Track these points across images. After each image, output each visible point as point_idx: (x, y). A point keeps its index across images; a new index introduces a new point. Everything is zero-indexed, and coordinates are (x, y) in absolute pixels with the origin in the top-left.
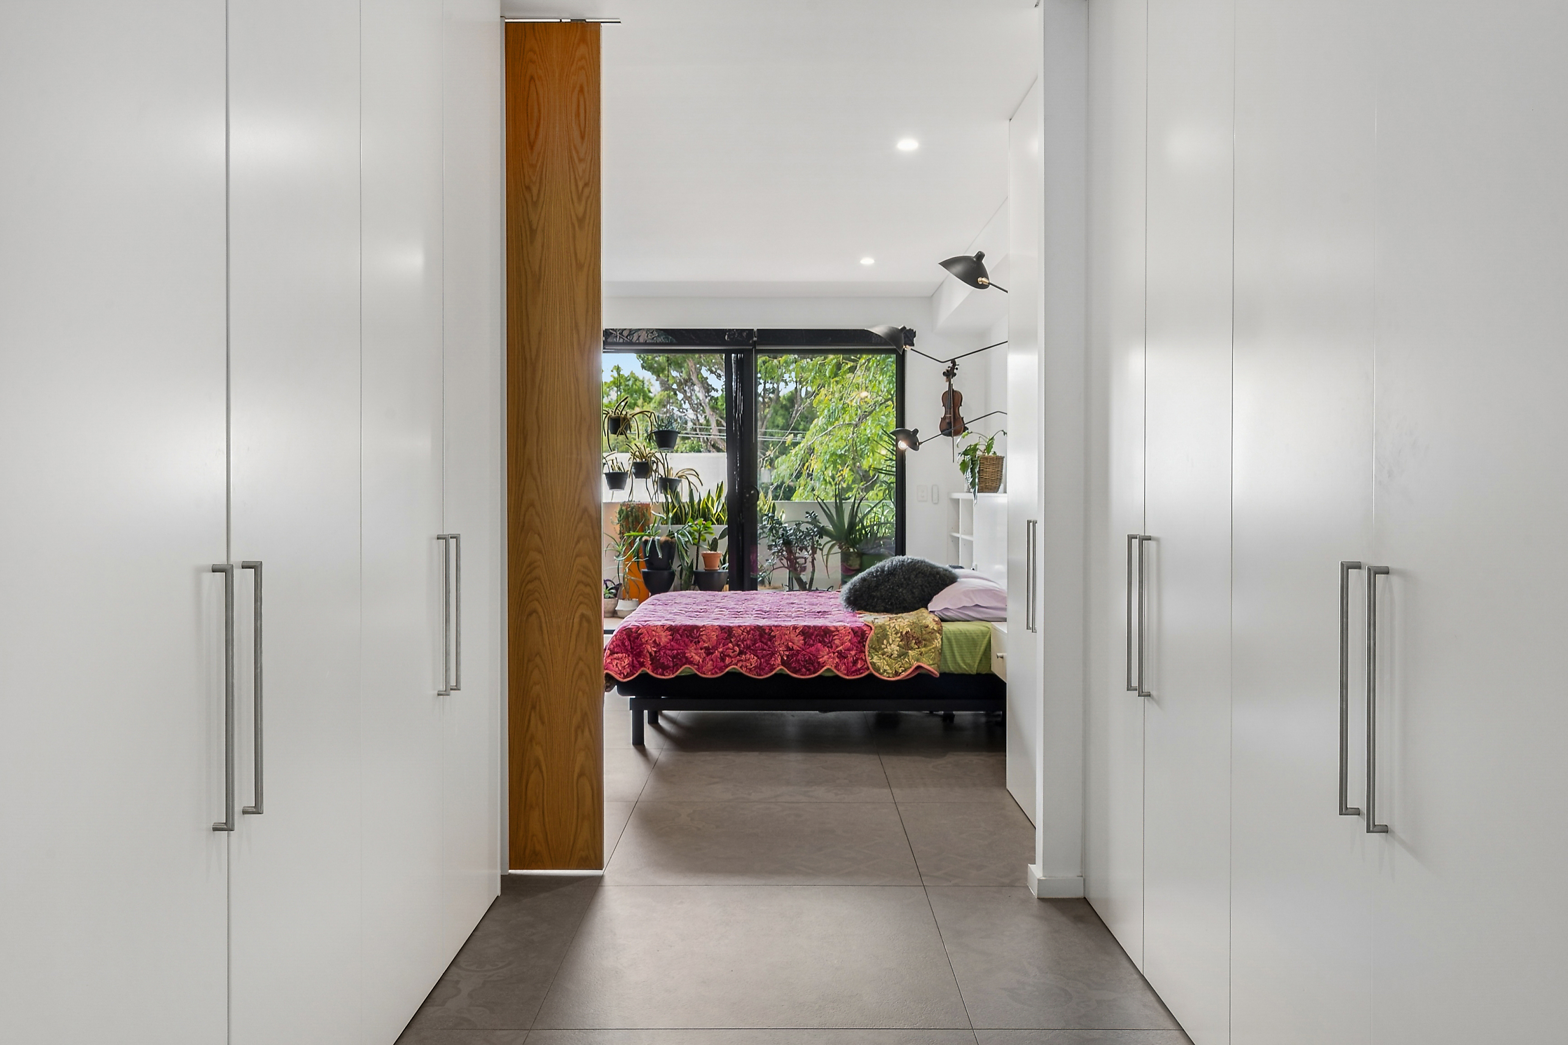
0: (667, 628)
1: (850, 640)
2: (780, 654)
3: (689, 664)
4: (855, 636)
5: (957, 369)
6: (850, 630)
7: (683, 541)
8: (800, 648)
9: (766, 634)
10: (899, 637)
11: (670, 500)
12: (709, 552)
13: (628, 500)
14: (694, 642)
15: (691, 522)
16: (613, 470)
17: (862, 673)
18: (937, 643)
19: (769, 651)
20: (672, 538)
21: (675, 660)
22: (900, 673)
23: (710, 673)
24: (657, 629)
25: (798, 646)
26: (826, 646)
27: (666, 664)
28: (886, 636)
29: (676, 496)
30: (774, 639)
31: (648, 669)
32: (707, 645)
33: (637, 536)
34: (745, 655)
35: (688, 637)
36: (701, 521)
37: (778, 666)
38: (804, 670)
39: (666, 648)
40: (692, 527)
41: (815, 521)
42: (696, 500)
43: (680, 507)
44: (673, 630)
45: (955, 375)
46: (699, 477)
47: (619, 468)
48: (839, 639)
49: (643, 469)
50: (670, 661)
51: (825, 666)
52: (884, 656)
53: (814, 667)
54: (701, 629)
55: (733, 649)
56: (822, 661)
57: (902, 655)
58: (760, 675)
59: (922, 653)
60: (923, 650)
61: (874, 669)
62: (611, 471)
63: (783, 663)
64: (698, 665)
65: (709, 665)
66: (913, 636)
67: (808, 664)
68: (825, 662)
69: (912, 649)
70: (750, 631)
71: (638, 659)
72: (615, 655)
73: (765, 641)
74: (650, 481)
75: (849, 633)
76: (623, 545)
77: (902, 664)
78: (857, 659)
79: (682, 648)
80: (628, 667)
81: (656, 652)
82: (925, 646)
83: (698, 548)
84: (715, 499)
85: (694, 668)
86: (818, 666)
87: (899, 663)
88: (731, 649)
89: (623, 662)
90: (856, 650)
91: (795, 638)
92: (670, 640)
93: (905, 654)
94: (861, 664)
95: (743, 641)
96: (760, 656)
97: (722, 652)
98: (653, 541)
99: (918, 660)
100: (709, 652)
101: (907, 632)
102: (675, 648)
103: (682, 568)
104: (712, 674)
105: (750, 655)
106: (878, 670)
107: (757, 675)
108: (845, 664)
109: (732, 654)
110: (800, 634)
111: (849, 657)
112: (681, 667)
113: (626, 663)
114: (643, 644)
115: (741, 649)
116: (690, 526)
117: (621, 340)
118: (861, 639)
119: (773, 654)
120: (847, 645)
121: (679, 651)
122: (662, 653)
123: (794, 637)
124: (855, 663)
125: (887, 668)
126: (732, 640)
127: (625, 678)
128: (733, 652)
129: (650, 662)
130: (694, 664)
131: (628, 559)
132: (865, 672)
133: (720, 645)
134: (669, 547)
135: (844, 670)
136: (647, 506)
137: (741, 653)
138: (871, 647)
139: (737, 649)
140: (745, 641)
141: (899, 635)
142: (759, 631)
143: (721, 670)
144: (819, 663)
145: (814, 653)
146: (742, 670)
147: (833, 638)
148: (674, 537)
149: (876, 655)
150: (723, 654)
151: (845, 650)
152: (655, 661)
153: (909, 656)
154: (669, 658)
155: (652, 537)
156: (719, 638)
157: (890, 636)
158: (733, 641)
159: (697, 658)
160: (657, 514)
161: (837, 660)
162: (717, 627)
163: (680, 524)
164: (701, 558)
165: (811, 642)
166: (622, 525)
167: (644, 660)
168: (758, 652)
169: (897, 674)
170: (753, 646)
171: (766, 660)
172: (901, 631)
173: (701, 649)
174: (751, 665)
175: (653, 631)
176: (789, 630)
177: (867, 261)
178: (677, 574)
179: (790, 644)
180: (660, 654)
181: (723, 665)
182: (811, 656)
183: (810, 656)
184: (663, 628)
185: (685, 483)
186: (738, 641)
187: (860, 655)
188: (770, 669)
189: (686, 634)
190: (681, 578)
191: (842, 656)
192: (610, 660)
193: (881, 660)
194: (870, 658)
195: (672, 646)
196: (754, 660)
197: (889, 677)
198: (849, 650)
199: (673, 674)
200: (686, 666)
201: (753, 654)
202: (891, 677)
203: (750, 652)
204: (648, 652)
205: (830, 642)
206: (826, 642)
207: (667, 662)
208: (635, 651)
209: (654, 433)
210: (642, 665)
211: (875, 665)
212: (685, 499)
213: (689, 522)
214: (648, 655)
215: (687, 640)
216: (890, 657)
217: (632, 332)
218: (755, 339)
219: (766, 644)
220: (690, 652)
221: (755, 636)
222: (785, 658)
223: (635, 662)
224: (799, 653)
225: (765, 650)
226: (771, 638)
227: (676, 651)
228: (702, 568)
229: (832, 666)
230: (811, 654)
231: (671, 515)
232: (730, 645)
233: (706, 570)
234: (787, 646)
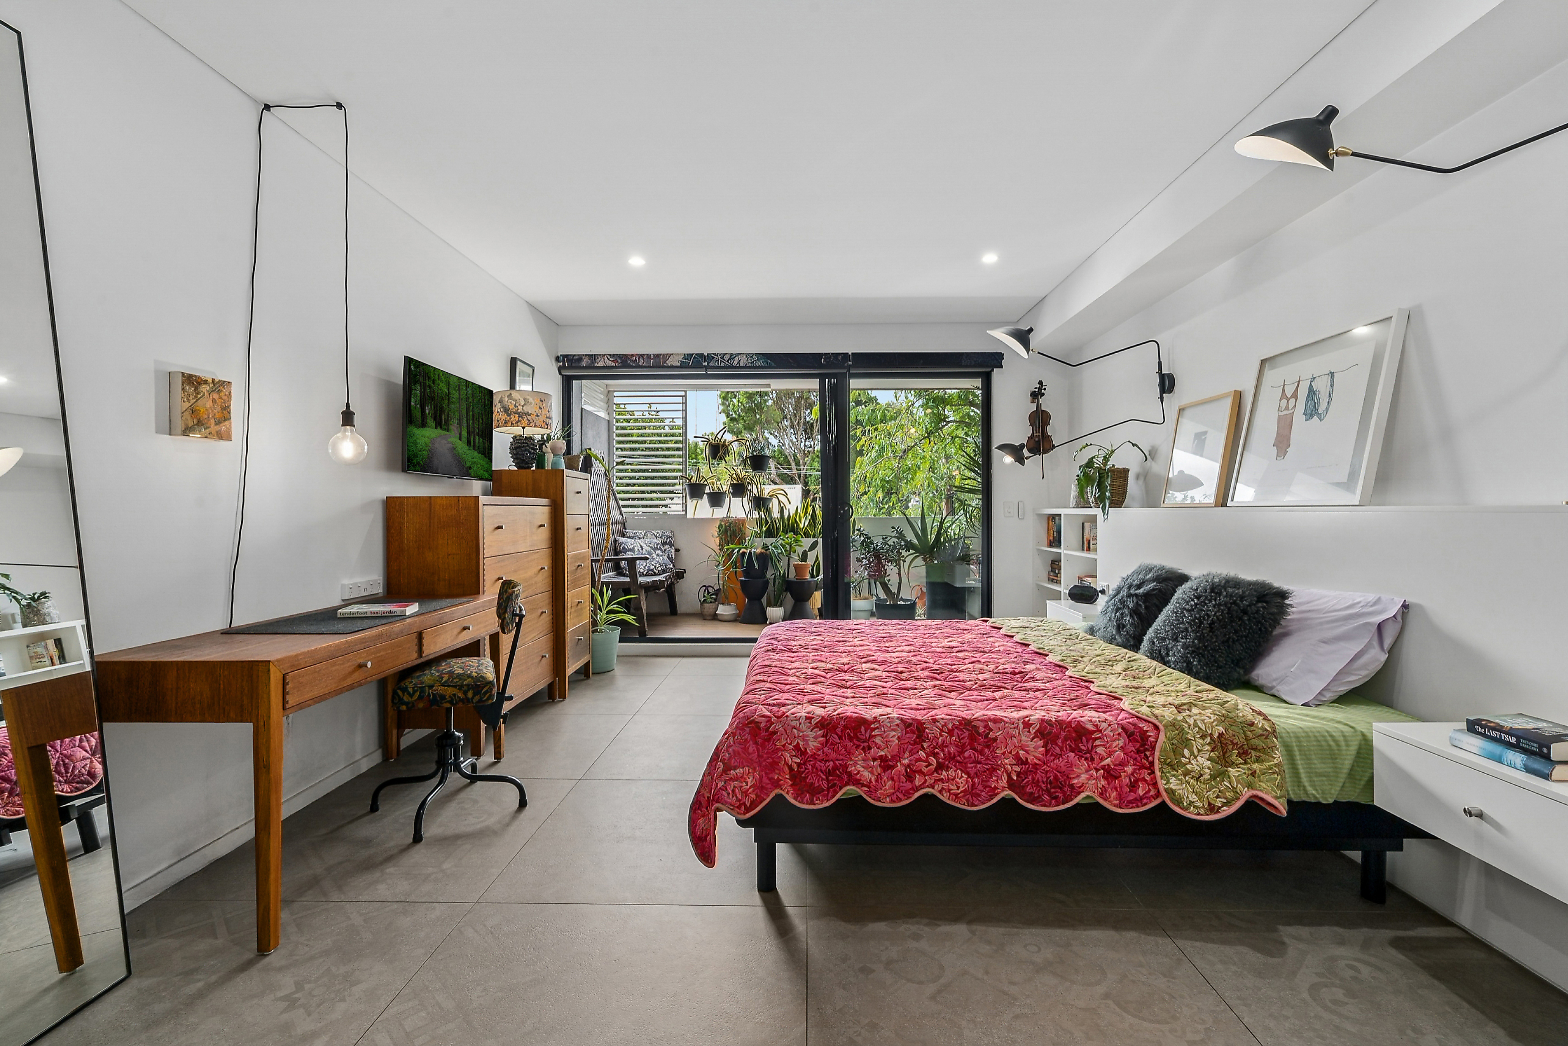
0: (817, 723)
1: (1121, 747)
2: (1006, 771)
3: (854, 785)
4: (1130, 741)
5: (1045, 389)
6: (1120, 730)
7: (776, 553)
8: (1039, 760)
9: (979, 734)
10: (1209, 744)
11: (763, 516)
12: (800, 563)
13: (725, 516)
14: (861, 747)
15: (783, 535)
16: (713, 490)
17: (1145, 804)
18: (1279, 756)
19: (986, 764)
20: (766, 550)
21: (830, 778)
22: (1220, 808)
23: (888, 799)
24: (800, 724)
25: (1036, 757)
26: (1083, 757)
27: (817, 785)
28: (1186, 743)
29: (768, 512)
30: (994, 745)
31: (788, 793)
32: (882, 753)
33: (736, 549)
34: (947, 771)
35: (851, 739)
36: (791, 534)
37: (1003, 791)
38: (1046, 797)
39: (815, 759)
40: (784, 540)
41: (901, 536)
42: (786, 516)
43: (772, 522)
44: (826, 725)
45: (1043, 394)
46: (788, 496)
47: (719, 489)
48: (1104, 746)
49: (739, 489)
50: (823, 779)
51: (1083, 792)
52: (1187, 778)
53: (1064, 793)
54: (872, 726)
55: (926, 761)
56: (1077, 783)
57: (1218, 775)
58: (973, 805)
59: (1253, 774)
60: (1255, 766)
61: (1172, 800)
62: (712, 491)
63: (1011, 785)
64: (869, 787)
65: (887, 787)
66: (1232, 741)
67: (1054, 788)
68: (1082, 785)
69: (1233, 764)
70: (953, 730)
71: (770, 776)
72: (732, 772)
73: (979, 748)
74: (745, 500)
75: (1119, 734)
76: (723, 556)
77: (1219, 792)
78: (1137, 781)
79: (841, 757)
80: (753, 791)
81: (799, 765)
82: (1258, 760)
83: (789, 559)
84: (802, 515)
85: (862, 790)
86: (1071, 792)
87: (1215, 789)
88: (924, 761)
89: (744, 784)
90: (1134, 765)
91: (1030, 743)
92: (822, 744)
93: (1223, 774)
94: (1143, 789)
95: (943, 746)
96: (972, 773)
97: (909, 766)
98: (750, 553)
99: (1250, 786)
100: (886, 764)
101: (1221, 735)
102: (831, 757)
103: (775, 576)
104: (892, 801)
105: (956, 771)
106: (1179, 803)
107: (968, 806)
108: (1116, 788)
109: (925, 770)
110: (1037, 737)
111: (1123, 777)
112: (840, 790)
113: (750, 784)
114: (778, 750)
115: (940, 760)
116: (782, 539)
117: (723, 364)
118: (1140, 746)
119: (993, 770)
120: (1119, 756)
121: (837, 762)
122: (810, 767)
123: (1027, 741)
124: (1133, 786)
125: (1193, 798)
126: (925, 745)
127: (748, 812)
128: (927, 767)
129: (790, 783)
130: (863, 785)
131: (728, 569)
132: (1151, 801)
133: (904, 753)
134: (765, 558)
135: (1116, 799)
136: (743, 521)
137: (940, 767)
138: (1164, 763)
139: (933, 760)
140: (946, 746)
141: (1208, 740)
142: (968, 730)
143: (907, 794)
144: (1072, 786)
145: (1064, 769)
146: (943, 795)
147: (1093, 743)
148: (769, 549)
149: (1174, 776)
150: (911, 769)
151: (1115, 765)
152: (797, 780)
153: (1229, 777)
154: (822, 775)
155: (749, 550)
156: (903, 742)
157: (1194, 742)
158: (925, 747)
159: (867, 774)
160: (751, 529)
161: (1103, 782)
162: (898, 722)
163: (772, 537)
164: (792, 568)
165: (1058, 750)
166: (721, 539)
167: (780, 778)
168: (969, 765)
169: (1212, 809)
170: (959, 756)
171: (983, 781)
172: (1209, 732)
173: (874, 760)
174: (958, 788)
175: (794, 727)
176: (1017, 728)
177: (990, 258)
178: (771, 582)
179: (1021, 752)
180: (806, 769)
181: (910, 786)
182: (1058, 774)
183: (1056, 775)
184: (810, 723)
185: (775, 501)
186: (935, 748)
187: (1140, 774)
188: (990, 796)
189: (849, 735)
190: (774, 586)
191: (1110, 774)
192: (723, 783)
193: (1182, 784)
194: (1165, 782)
195: (827, 755)
196: (962, 781)
197: (1199, 814)
198: (1123, 764)
199: (828, 800)
200: (848, 787)
201: (961, 770)
202: (1202, 815)
203: (955, 766)
204: (787, 764)
205: (1089, 751)
206: (1083, 750)
207: (818, 781)
208: (765, 760)
209: (748, 458)
210: (777, 784)
211: (1174, 795)
212: (776, 514)
213: (780, 536)
214: (786, 769)
215: (850, 744)
216: (1198, 779)
217: (733, 357)
218: (850, 363)
219: (981, 753)
220: (855, 764)
221: (963, 738)
222: (1015, 778)
223: (765, 780)
224: (1037, 769)
225: (980, 763)
226: (991, 743)
227: (831, 763)
228: (792, 576)
229: (1094, 792)
230: (1058, 772)
231: (764, 529)
232: (922, 754)
233: (797, 579)
234: (1017, 757)
